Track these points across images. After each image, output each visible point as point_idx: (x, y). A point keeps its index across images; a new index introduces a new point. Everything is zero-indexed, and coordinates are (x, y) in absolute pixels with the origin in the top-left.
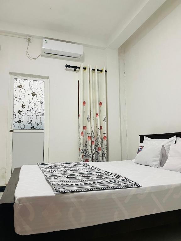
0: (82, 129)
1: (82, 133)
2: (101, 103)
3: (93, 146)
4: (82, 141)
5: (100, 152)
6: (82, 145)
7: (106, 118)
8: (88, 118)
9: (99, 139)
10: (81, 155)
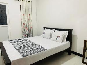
0: (23, 25)
1: (23, 26)
2: (29, 15)
3: (28, 31)
4: (23, 29)
5: (30, 32)
6: (23, 31)
7: (32, 20)
8: (25, 21)
9: (30, 28)
10: (23, 34)
